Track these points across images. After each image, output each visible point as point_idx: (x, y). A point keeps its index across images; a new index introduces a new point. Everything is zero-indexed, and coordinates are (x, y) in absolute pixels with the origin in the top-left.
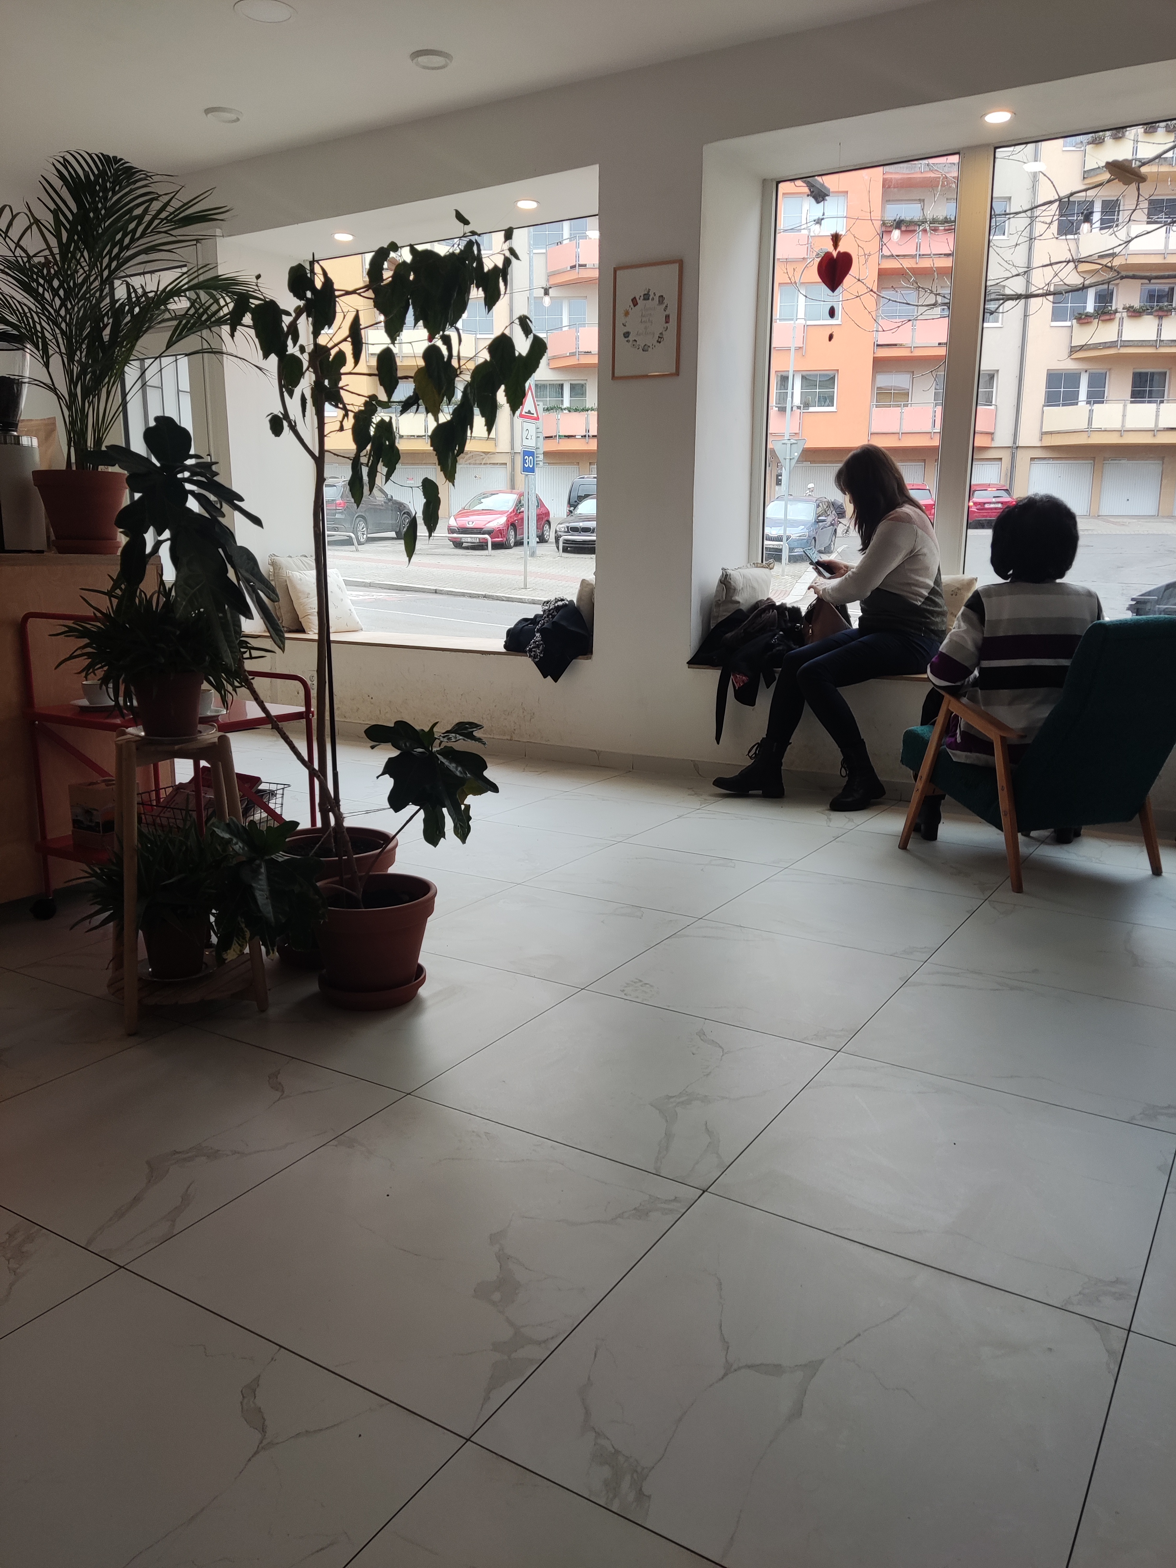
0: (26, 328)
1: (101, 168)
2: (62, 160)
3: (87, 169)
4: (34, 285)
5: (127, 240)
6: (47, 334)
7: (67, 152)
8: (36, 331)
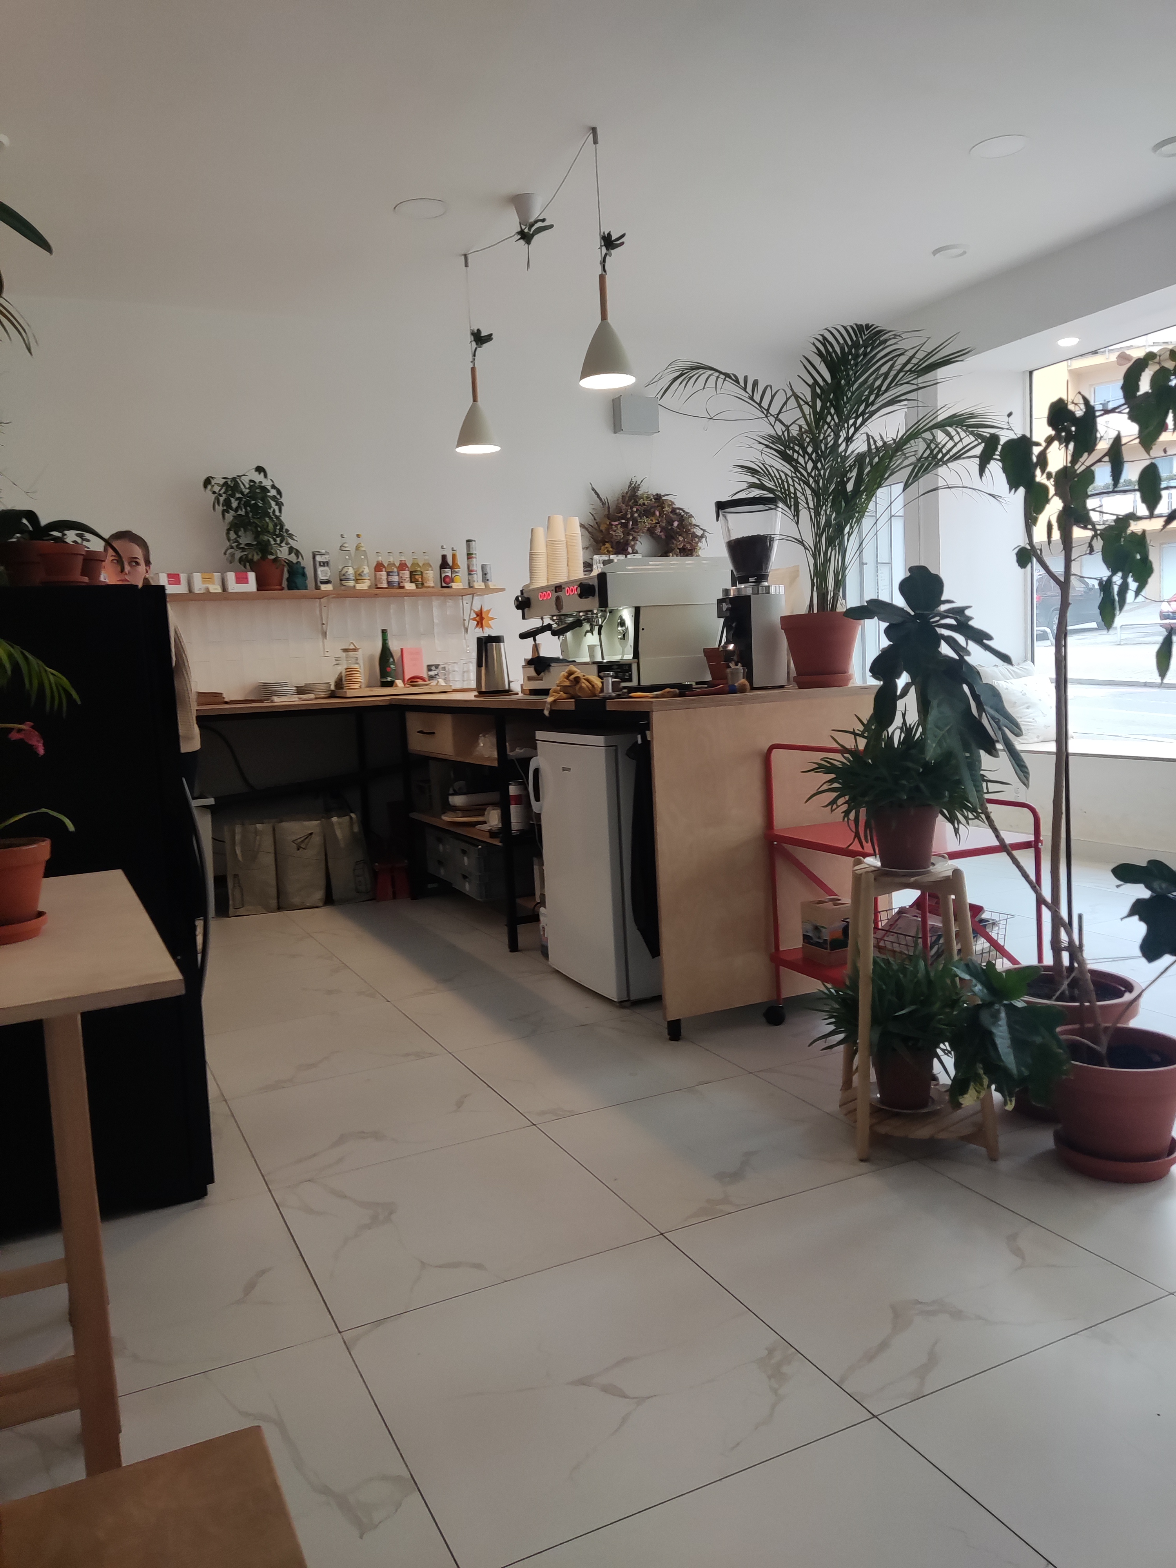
0: (781, 491)
1: (854, 339)
2: (821, 338)
3: (841, 341)
4: (790, 452)
5: (872, 398)
6: (799, 494)
7: (826, 329)
8: (791, 493)
